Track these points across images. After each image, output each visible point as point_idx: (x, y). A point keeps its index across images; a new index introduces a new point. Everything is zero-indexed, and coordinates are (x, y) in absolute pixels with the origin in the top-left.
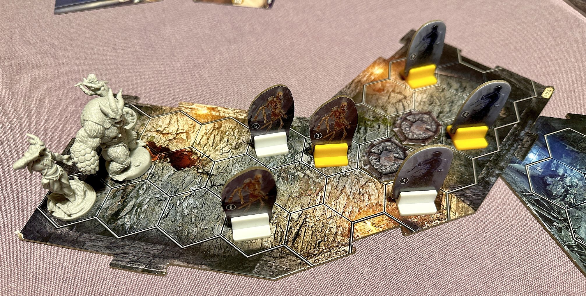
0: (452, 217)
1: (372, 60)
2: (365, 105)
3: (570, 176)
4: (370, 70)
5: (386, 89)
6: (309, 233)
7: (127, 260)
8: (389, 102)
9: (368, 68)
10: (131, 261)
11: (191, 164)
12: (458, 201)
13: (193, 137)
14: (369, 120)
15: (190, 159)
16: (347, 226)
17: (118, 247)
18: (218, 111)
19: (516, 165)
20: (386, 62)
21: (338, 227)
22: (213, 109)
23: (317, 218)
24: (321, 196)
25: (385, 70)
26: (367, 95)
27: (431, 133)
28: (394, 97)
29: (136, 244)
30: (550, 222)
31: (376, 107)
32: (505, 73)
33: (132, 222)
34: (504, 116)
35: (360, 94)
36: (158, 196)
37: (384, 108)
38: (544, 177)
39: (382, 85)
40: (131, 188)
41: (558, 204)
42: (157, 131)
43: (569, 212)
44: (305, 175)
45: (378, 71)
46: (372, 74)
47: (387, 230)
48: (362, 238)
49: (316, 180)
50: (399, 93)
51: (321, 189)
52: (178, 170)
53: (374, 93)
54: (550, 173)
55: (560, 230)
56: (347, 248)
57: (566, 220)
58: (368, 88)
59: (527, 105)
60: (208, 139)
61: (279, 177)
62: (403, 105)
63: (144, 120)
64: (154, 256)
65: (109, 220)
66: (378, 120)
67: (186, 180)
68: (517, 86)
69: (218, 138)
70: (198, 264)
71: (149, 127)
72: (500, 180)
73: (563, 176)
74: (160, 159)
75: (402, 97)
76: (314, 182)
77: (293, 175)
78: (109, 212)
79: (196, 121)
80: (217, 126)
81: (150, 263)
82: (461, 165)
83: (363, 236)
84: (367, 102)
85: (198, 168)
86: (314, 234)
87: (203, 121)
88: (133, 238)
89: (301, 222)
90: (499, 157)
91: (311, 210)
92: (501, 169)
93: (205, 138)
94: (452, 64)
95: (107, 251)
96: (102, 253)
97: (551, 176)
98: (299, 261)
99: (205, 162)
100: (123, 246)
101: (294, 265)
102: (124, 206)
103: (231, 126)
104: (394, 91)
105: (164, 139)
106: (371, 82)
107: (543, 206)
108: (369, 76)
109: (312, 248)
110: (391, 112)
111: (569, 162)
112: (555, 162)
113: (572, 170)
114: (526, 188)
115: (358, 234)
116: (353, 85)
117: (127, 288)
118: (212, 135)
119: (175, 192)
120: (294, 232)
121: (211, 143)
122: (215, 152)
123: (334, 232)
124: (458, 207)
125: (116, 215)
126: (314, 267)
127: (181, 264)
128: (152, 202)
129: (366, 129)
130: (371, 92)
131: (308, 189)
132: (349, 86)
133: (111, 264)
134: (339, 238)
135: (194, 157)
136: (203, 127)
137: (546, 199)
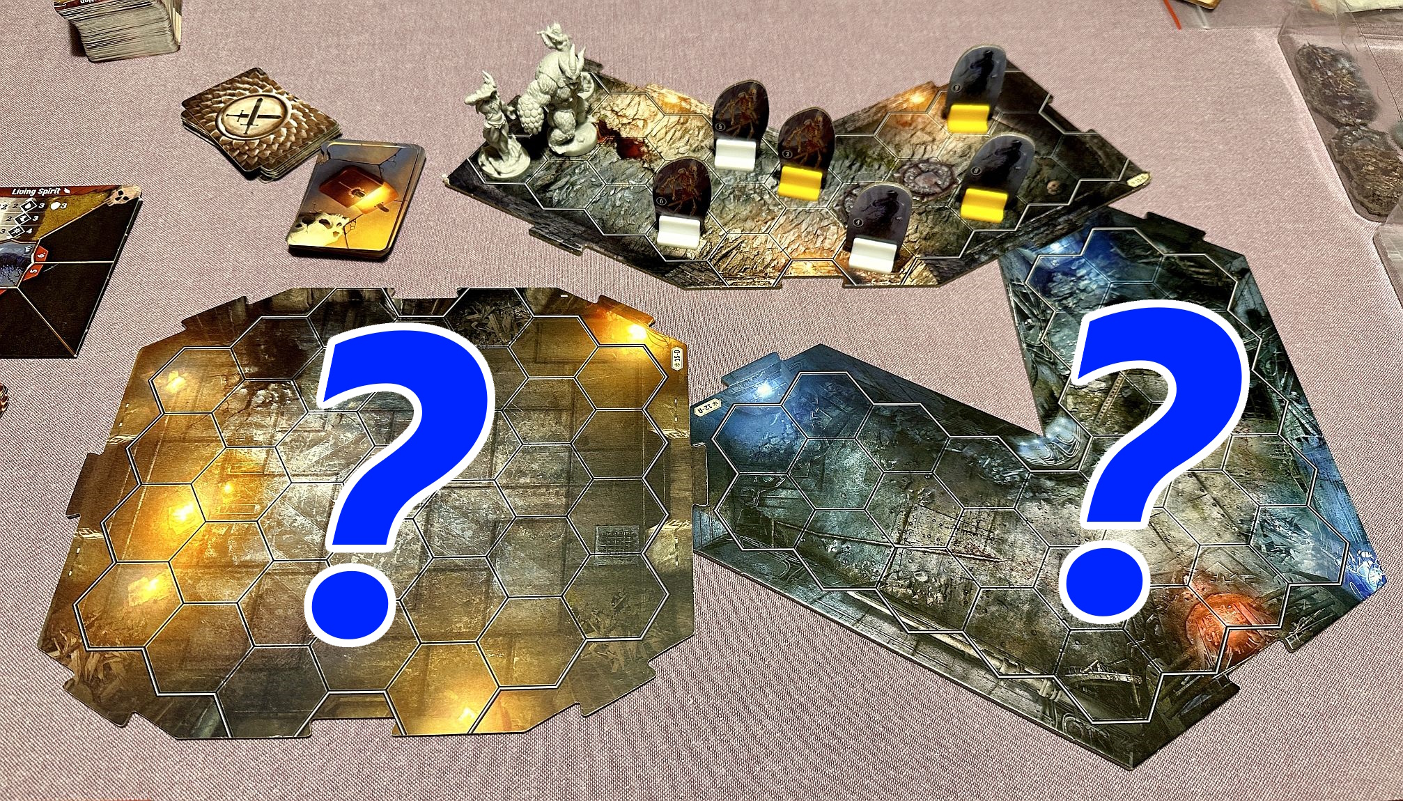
0: (908, 282)
1: (918, 83)
2: (877, 138)
3: (1090, 279)
4: (907, 96)
5: (914, 124)
6: (740, 257)
7: (547, 231)
8: (909, 142)
9: (905, 93)
10: (551, 233)
11: (639, 155)
12: (925, 269)
13: (650, 125)
14: (870, 157)
15: (639, 150)
16: (784, 261)
17: (541, 217)
18: (690, 104)
19: (1027, 252)
20: (935, 89)
21: (772, 260)
22: (685, 100)
23: (754, 246)
24: (770, 226)
25: (927, 100)
26: (886, 125)
27: (938, 190)
28: (920, 136)
29: (559, 219)
30: (1023, 317)
31: (889, 143)
32: (1095, 141)
33: (561, 198)
34: (1053, 193)
35: (876, 123)
36: (593, 180)
37: (898, 148)
38: (1054, 272)
39: (912, 118)
40: (568, 164)
41: (1049, 304)
42: (613, 111)
43: (1057, 315)
44: (762, 199)
45: (918, 99)
46: (907, 101)
47: (826, 277)
48: (795, 277)
49: (771, 207)
50: (929, 134)
51: (773, 219)
52: (623, 159)
53: (897, 126)
54: (1066, 270)
55: (1031, 327)
56: (772, 281)
57: (1047, 321)
58: (891, 117)
59: (1096, 188)
60: (666, 133)
61: (731, 193)
62: (925, 149)
63: (602, 94)
64: (574, 235)
65: (538, 190)
66: (882, 159)
67: (627, 172)
68: (1101, 162)
69: (678, 134)
70: (615, 254)
71: (604, 104)
72: (995, 263)
73: (1081, 278)
74: (607, 142)
75: (930, 139)
76: (768, 209)
77: (748, 196)
78: (539, 183)
79: (660, 108)
80: (682, 121)
81: (569, 240)
82: (954, 233)
83: (796, 275)
84: (880, 135)
85: (644, 163)
86: (744, 260)
87: (668, 111)
88: (558, 213)
89: (736, 244)
90: (1010, 237)
91: (751, 236)
92: (1004, 251)
93: (664, 131)
94: (1026, 112)
95: (530, 218)
96: (523, 219)
97: (1064, 274)
98: (717, 279)
99: (654, 158)
100: (546, 217)
101: (710, 281)
102: (556, 180)
103: (699, 124)
104: (923, 129)
105: (617, 121)
106: (900, 111)
107: (1028, 300)
108: (902, 103)
109: (736, 271)
110: (906, 153)
111: (1101, 265)
112: (1083, 260)
113: (1098, 275)
114: (1020, 277)
115: (792, 272)
116: (874, 109)
117: (541, 256)
118: (673, 130)
119: (612, 181)
120: (724, 252)
121: (668, 138)
122: (670, 149)
123: (766, 263)
124: (920, 274)
125: (545, 188)
126: (730, 289)
127: (598, 249)
128: (586, 184)
129: (861, 167)
130: (893, 123)
131: (758, 214)
132: (866, 111)
133: (530, 230)
134: (769, 270)
135: (644, 149)
136: (666, 118)
137: (1039, 295)
